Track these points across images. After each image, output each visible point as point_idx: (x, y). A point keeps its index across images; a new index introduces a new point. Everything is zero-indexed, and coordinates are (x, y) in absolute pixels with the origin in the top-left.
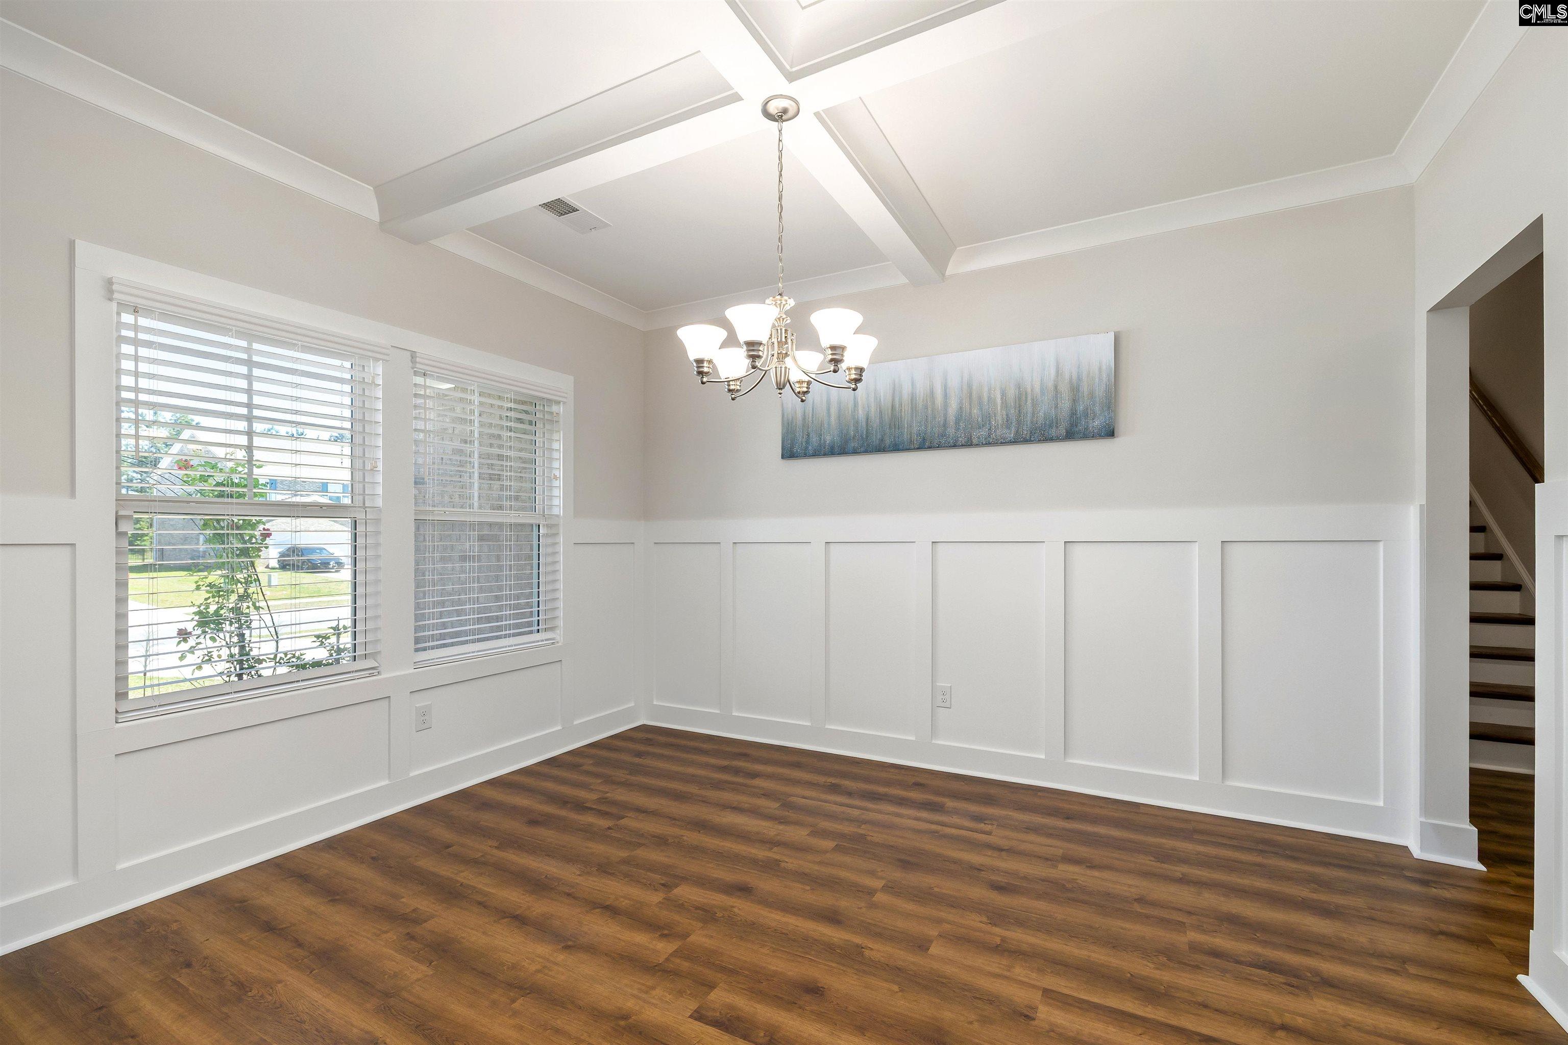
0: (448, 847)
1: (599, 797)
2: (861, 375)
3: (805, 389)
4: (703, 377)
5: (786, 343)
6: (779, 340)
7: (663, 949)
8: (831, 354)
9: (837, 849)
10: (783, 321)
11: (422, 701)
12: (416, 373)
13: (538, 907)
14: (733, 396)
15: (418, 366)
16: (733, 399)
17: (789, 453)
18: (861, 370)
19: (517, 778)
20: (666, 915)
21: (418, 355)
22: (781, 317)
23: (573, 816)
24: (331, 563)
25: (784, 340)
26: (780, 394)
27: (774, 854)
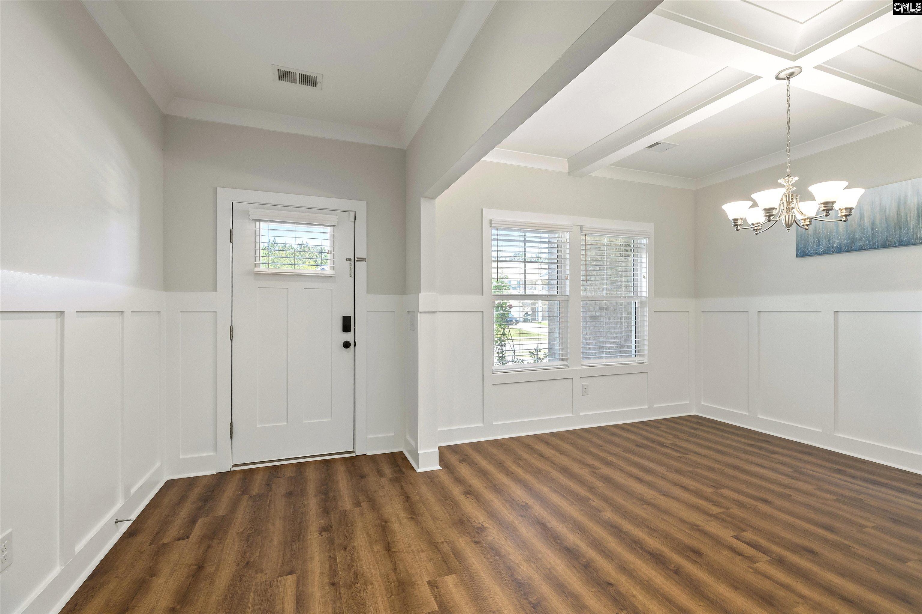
0: (601, 446)
1: (671, 443)
2: (850, 212)
3: (808, 223)
4: (737, 227)
5: (792, 201)
6: (787, 201)
7: (715, 510)
8: (824, 207)
9: (837, 500)
10: (790, 190)
11: (585, 382)
12: (582, 235)
13: (648, 478)
14: (756, 232)
15: (583, 232)
16: (756, 234)
17: (802, 253)
18: (851, 209)
19: (626, 426)
20: (715, 498)
21: (583, 227)
22: (789, 188)
23: (659, 448)
24: (513, 320)
25: (791, 200)
26: (788, 230)
27: (787, 491)
